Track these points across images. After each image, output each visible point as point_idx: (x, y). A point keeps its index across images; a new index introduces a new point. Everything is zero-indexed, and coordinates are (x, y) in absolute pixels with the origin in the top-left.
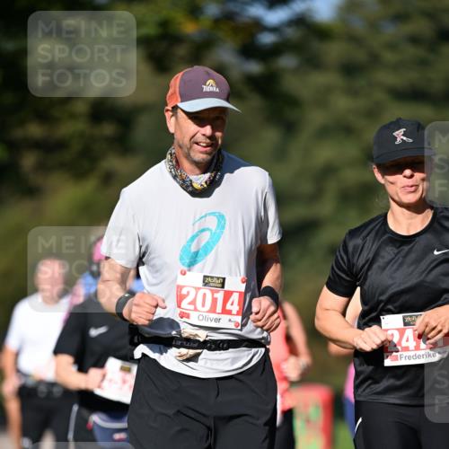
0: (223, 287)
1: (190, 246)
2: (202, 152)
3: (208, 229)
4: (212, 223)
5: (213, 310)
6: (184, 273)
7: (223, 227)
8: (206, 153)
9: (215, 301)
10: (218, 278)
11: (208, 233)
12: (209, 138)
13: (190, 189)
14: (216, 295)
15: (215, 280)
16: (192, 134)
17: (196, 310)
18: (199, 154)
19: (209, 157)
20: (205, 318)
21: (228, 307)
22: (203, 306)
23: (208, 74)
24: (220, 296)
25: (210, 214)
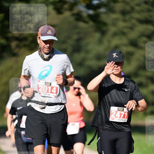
1: (41, 74)
2: (46, 50)
3: (47, 70)
4: (49, 68)
5: (48, 92)
6: (39, 81)
8: (48, 51)
9: (48, 89)
10: (49, 83)
12: (48, 47)
13: (43, 58)
14: (49, 88)
15: (48, 83)
16: (44, 45)
17: (43, 92)
18: (46, 51)
19: (49, 52)
20: (46, 94)
21: (52, 91)
22: (45, 90)
23: (49, 28)
24: (50, 88)
25: (48, 66)
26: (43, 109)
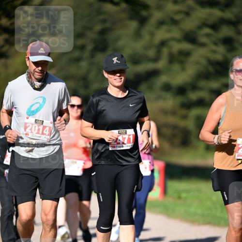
0: (42, 124)
1: (31, 108)
3: (39, 103)
4: (41, 100)
5: (38, 133)
6: (28, 118)
7: (45, 103)
9: (39, 130)
10: (41, 121)
11: (39, 104)
14: (40, 127)
15: (39, 121)
17: (32, 132)
18: (37, 76)
21: (44, 132)
24: (41, 127)
25: (40, 97)
26: (31, 153)
